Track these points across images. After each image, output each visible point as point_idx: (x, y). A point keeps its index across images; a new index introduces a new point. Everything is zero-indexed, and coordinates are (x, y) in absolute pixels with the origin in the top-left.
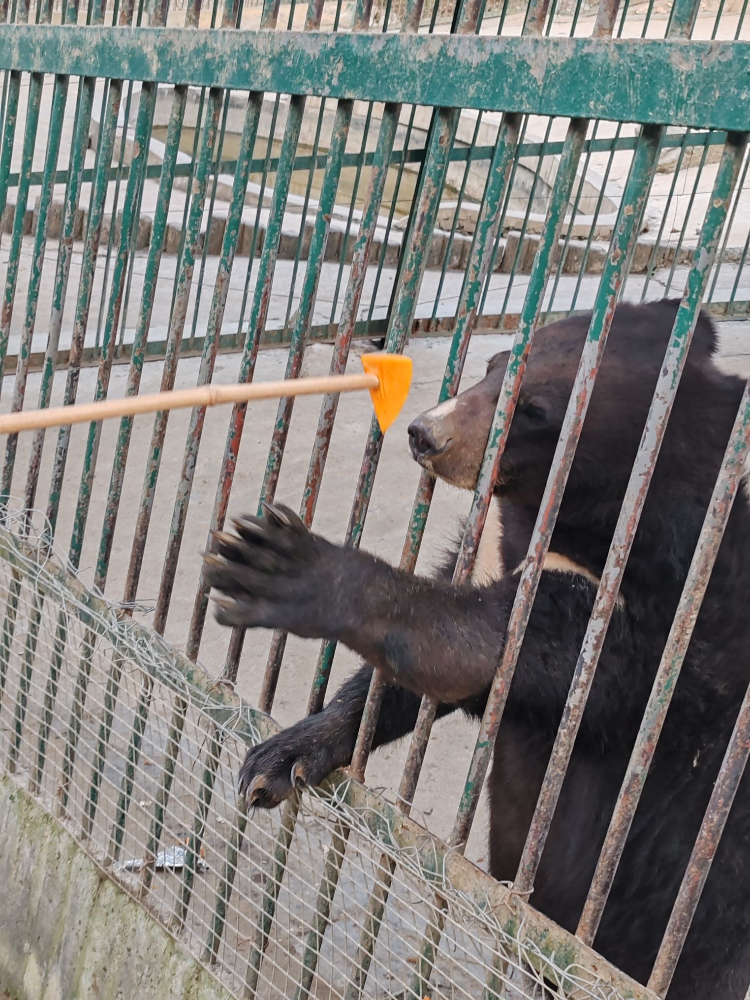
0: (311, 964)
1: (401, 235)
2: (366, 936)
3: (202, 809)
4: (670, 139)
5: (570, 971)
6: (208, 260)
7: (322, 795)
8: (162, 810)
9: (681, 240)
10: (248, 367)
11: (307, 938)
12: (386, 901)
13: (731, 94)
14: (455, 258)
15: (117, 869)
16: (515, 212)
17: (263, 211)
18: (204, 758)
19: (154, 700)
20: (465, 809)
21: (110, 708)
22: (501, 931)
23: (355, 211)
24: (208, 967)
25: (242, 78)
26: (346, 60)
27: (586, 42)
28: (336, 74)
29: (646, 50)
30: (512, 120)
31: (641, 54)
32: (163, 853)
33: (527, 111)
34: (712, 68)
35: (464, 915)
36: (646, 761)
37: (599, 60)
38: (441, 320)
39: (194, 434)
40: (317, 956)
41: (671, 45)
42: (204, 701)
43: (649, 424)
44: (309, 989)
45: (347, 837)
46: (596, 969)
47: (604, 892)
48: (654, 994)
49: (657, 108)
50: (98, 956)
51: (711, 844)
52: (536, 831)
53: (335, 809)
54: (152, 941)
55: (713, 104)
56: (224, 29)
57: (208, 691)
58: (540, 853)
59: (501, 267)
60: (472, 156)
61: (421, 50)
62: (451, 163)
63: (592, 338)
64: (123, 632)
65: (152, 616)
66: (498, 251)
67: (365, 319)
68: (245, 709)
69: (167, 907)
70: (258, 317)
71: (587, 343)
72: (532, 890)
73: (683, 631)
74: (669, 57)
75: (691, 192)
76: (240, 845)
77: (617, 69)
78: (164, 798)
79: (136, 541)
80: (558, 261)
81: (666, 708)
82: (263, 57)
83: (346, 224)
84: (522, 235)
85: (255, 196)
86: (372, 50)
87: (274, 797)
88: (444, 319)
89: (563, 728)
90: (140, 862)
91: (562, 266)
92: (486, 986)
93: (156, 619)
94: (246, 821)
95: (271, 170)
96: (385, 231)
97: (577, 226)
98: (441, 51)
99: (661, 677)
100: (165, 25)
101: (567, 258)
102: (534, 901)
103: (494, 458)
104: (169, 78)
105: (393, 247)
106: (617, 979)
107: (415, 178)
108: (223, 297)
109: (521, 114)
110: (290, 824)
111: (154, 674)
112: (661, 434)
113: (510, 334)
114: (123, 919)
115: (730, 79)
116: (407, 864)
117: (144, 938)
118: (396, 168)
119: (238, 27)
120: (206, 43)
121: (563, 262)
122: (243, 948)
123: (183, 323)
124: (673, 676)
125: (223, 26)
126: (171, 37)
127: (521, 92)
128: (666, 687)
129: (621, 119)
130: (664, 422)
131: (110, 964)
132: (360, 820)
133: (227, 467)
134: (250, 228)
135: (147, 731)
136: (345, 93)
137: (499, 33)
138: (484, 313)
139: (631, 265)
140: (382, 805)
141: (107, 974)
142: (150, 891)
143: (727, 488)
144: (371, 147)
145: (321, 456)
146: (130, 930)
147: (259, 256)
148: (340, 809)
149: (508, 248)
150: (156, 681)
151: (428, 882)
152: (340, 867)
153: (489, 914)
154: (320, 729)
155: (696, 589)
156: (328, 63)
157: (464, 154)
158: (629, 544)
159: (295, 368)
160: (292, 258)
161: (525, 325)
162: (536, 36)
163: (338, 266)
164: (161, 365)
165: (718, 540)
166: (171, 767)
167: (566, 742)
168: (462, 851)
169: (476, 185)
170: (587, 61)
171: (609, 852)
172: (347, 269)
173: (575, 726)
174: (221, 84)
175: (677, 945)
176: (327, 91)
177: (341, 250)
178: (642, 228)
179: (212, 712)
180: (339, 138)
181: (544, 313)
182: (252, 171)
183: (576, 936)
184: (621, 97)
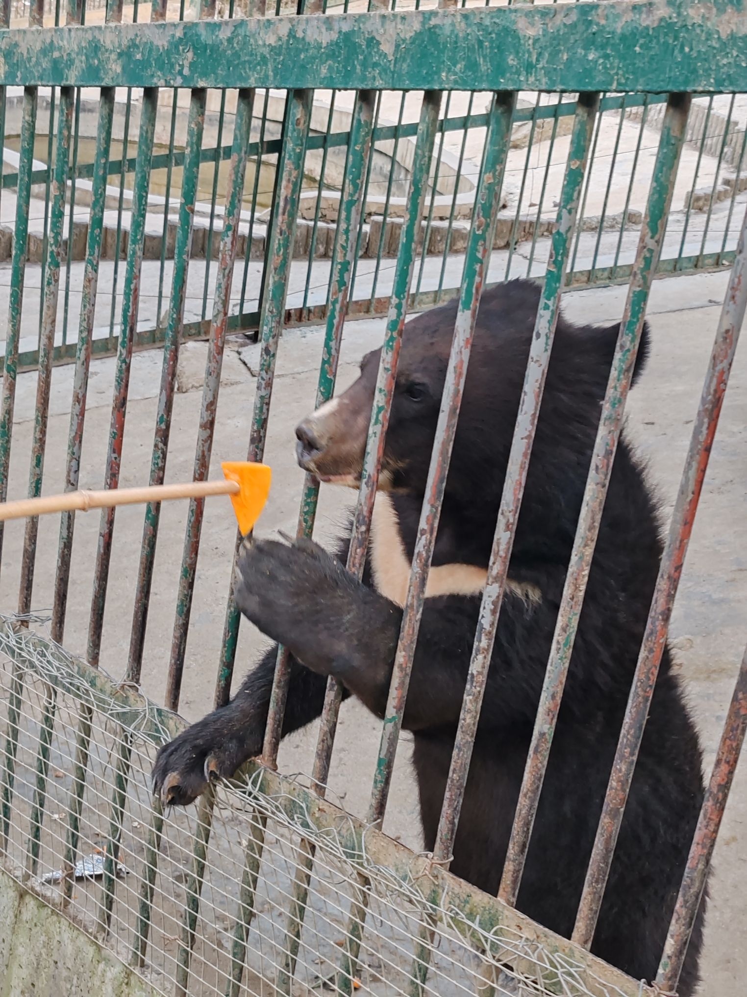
0: (240, 956)
1: (265, 227)
2: (292, 922)
3: (117, 814)
4: (521, 114)
5: (495, 933)
6: (72, 267)
7: (236, 787)
8: (76, 818)
9: (539, 212)
10: (124, 366)
11: (233, 931)
12: (309, 885)
13: (578, 55)
14: (320, 246)
15: (36, 883)
16: (375, 197)
17: (124, 213)
18: (115, 763)
19: (59, 709)
20: (379, 785)
21: (14, 722)
22: (424, 901)
23: (216, 207)
24: (137, 971)
25: (92, 75)
26: (195, 49)
27: (433, 13)
28: (186, 64)
29: (492, 18)
30: (366, 98)
31: (487, 22)
32: (81, 862)
33: (380, 87)
34: (558, 31)
35: (387, 889)
36: (552, 719)
37: (447, 31)
38: (312, 308)
39: (74, 438)
40: (245, 947)
41: (516, 11)
42: (109, 705)
43: (527, 387)
44: (240, 981)
45: (264, 825)
46: (521, 929)
47: (522, 851)
48: (579, 946)
49: (508, 75)
50: (24, 973)
51: (621, 793)
52: (451, 800)
53: (250, 799)
54: (79, 951)
55: (562, 67)
56: (70, 26)
57: (112, 695)
58: (456, 821)
59: (366, 253)
60: (328, 144)
61: (270, 34)
62: (308, 152)
63: (464, 308)
64: (21, 644)
65: (49, 625)
66: (362, 236)
67: (237, 313)
68: (152, 709)
69: (91, 916)
70: (130, 314)
71: (459, 314)
72: (452, 858)
73: (577, 588)
74: (515, 23)
75: (545, 164)
76: (158, 845)
77: (466, 38)
78: (78, 807)
79: (26, 551)
80: (422, 243)
81: (567, 665)
82: (111, 51)
83: (208, 220)
84: (385, 219)
85: (114, 198)
86: (221, 37)
87: (189, 793)
88: (315, 307)
89: (469, 695)
90: (59, 874)
91: (427, 246)
92: (415, 957)
93: (54, 628)
94: (162, 820)
95: (129, 171)
96: (248, 225)
97: (438, 206)
98: (290, 33)
99: (559, 635)
100: (8, 27)
101: (430, 239)
102: (455, 869)
103: (378, 435)
104: (17, 80)
105: (259, 240)
106: (542, 935)
107: (273, 171)
108: (92, 297)
109: (375, 90)
110: (207, 819)
111: (56, 684)
112: (539, 396)
113: (381, 318)
114: (47, 933)
115: (576, 41)
116: (327, 846)
117: (69, 949)
118: (254, 161)
119: (83, 24)
120: (52, 41)
121: (427, 243)
122: (171, 948)
123: (54, 327)
124: (571, 633)
125: (68, 24)
126: (17, 38)
127: (373, 68)
128: (565, 645)
129: (474, 88)
130: (540, 384)
131: (38, 979)
132: (277, 807)
133: (111, 468)
134: (113, 230)
135: (54, 743)
136: (197, 82)
137: (345, 11)
138: (354, 299)
139: (493, 241)
140: (297, 790)
141: (36, 990)
142: (72, 901)
143: (607, 444)
144: (228, 141)
145: (206, 449)
146: (55, 942)
147: (125, 259)
148: (255, 798)
149: (372, 233)
150: (59, 690)
151: (349, 860)
152: (260, 856)
153: (412, 886)
154: (230, 720)
155: (586, 545)
156: (178, 53)
157: (321, 142)
158: (517, 508)
159: (171, 363)
160: (157, 258)
161: (397, 301)
162: (383, 11)
163: (205, 263)
164: (35, 375)
165: (602, 496)
166: (82, 775)
167: (472, 708)
168: (379, 827)
169: (335, 173)
170: (435, 33)
171: (523, 812)
172: (215, 266)
173: (479, 692)
174: (71, 82)
175: (597, 895)
176: (179, 81)
177: (206, 246)
178: (501, 204)
179: (119, 716)
180: (196, 128)
181: (413, 294)
182: (110, 173)
183: (499, 898)
184: (472, 66)
